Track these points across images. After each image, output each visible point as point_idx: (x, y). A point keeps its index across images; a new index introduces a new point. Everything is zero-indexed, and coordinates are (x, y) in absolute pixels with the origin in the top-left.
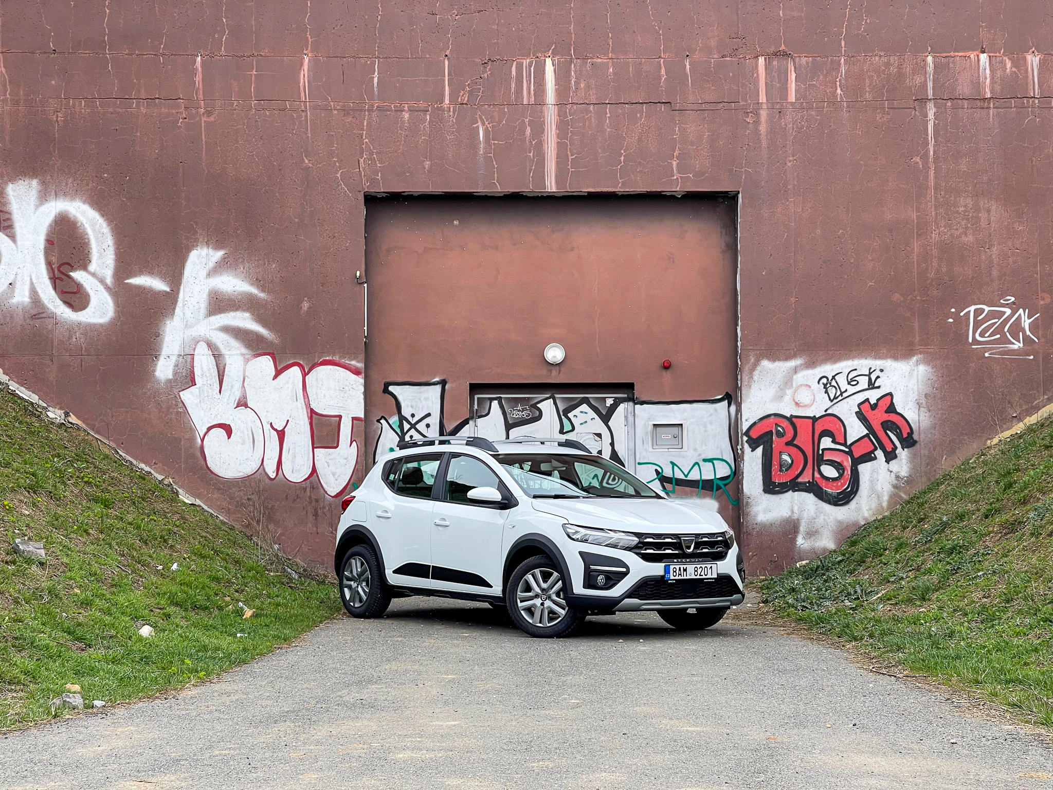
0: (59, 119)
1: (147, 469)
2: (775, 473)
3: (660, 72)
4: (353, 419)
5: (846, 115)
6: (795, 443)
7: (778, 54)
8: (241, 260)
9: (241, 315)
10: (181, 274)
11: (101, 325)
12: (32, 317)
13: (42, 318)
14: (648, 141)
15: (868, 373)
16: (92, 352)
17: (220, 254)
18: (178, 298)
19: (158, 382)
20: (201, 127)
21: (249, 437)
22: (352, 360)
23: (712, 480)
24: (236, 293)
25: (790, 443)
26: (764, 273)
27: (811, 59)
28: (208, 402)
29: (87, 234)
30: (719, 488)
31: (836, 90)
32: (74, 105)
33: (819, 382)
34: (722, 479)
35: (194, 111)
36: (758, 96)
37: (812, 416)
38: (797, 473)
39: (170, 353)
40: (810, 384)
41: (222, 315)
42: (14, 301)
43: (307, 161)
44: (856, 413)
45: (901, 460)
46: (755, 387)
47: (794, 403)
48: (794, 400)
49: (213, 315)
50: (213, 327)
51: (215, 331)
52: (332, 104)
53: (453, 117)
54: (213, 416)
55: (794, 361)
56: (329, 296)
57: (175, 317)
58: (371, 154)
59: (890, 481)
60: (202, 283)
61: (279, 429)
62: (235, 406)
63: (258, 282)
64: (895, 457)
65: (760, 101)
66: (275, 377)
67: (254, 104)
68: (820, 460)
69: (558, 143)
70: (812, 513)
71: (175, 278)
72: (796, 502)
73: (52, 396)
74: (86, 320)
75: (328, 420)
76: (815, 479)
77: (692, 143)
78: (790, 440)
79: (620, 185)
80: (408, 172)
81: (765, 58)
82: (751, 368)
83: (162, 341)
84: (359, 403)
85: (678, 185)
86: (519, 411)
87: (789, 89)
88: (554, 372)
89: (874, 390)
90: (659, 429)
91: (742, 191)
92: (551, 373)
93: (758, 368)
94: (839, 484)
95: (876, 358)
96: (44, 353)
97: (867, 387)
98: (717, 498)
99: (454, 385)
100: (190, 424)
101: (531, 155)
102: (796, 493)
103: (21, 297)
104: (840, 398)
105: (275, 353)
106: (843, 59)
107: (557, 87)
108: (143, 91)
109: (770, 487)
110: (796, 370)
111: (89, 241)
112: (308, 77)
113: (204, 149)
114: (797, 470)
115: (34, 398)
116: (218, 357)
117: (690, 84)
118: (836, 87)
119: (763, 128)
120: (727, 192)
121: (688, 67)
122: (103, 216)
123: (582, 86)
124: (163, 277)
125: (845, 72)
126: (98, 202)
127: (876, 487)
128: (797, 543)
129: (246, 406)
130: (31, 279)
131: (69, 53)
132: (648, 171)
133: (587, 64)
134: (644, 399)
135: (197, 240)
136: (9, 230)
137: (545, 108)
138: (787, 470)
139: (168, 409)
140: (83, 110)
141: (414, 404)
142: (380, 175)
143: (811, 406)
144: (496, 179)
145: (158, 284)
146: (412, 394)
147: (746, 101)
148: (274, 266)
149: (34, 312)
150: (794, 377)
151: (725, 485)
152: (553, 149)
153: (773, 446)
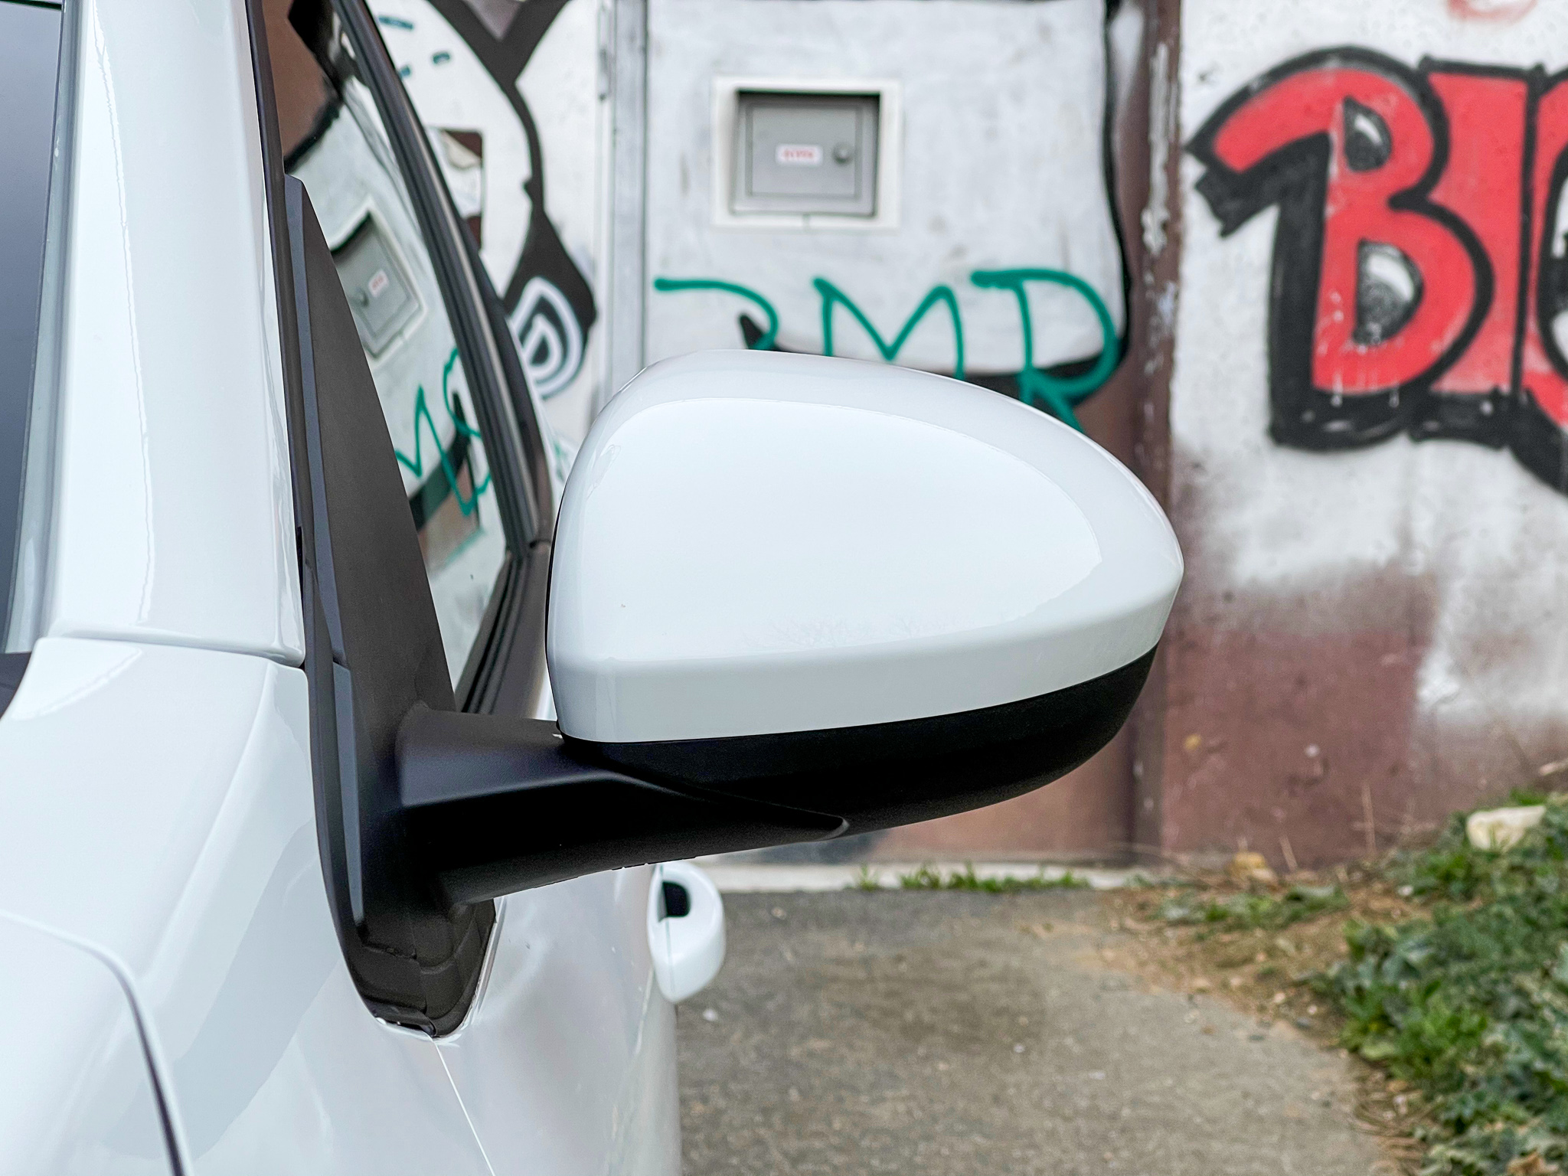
2: (1332, 350)
6: (1437, 196)
23: (1012, 376)
25: (1412, 201)
34: (1063, 371)
37: (1527, 63)
38: (1439, 346)
68: (1551, 289)
70: (1502, 547)
72: (1428, 490)
76: (1527, 381)
78: (1412, 182)
90: (766, 119)
102: (1429, 447)
109: (1305, 416)
128: (1423, 693)
138: (1389, 333)
143: (1527, 16)
151: (1076, 401)
153: (1330, 210)
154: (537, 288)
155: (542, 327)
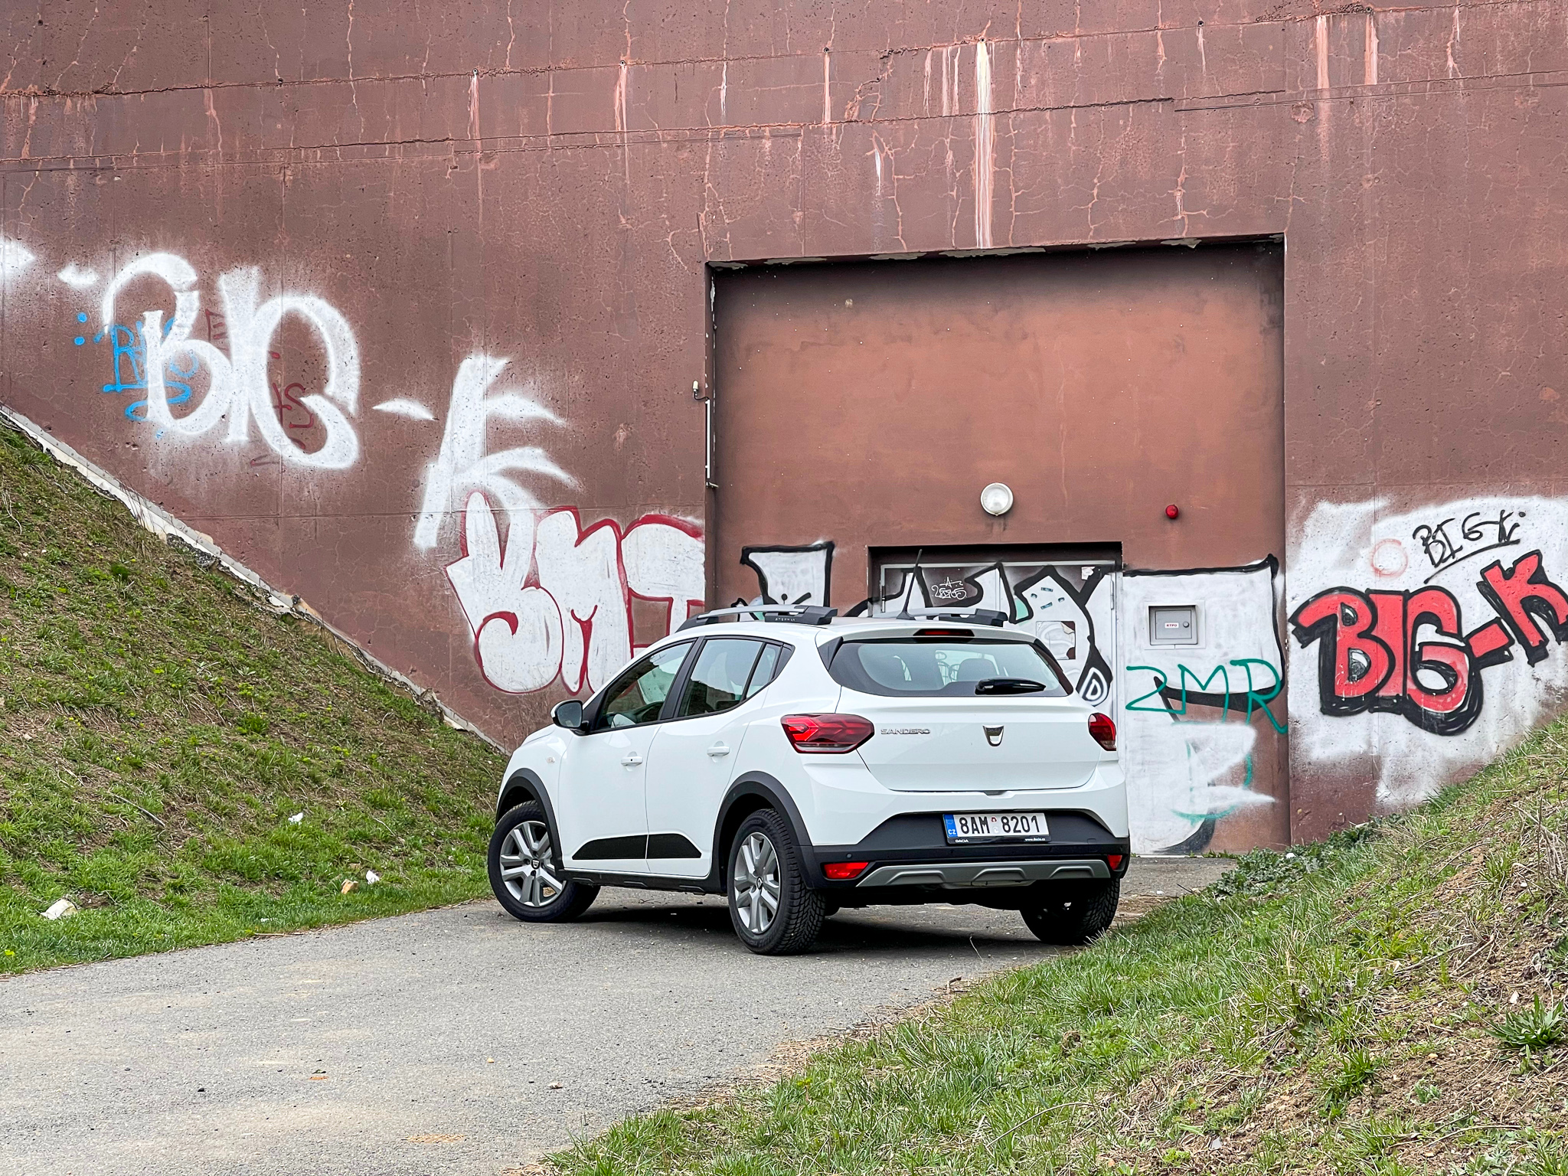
0: (287, 178)
1: (403, 679)
2: (1341, 683)
3: (1155, 51)
4: (690, 603)
5: (1463, 101)
6: (1373, 633)
7: (1349, 9)
8: (530, 371)
9: (531, 452)
10: (449, 394)
11: (341, 472)
12: (251, 462)
13: (264, 463)
14: (1136, 161)
15: (1498, 519)
16: (329, 508)
17: (501, 363)
18: (444, 429)
19: (417, 551)
20: (477, 179)
21: (541, 631)
22: (686, 515)
23: (1245, 694)
24: (523, 420)
25: (1365, 635)
26: (1323, 363)
27: (1403, 14)
28: (484, 581)
29: (323, 342)
30: (1256, 706)
31: (1447, 61)
32: (307, 157)
33: (1414, 536)
34: (1262, 692)
35: (467, 156)
36: (1316, 79)
37: (1403, 589)
38: (1377, 682)
39: (433, 509)
40: (1400, 539)
41: (505, 453)
42: (228, 440)
43: (624, 221)
44: (1478, 584)
45: (1555, 660)
46: (1307, 546)
47: (1372, 569)
48: (1372, 565)
49: (493, 452)
50: (492, 471)
51: (494, 477)
52: (660, 133)
53: (837, 143)
54: (491, 601)
55: (1372, 503)
56: (655, 421)
57: (440, 458)
58: (716, 204)
59: (1537, 695)
60: (477, 407)
61: (584, 619)
62: (522, 586)
63: (556, 403)
64: (1546, 655)
65: (1319, 87)
66: (578, 543)
67: (551, 142)
68: (1415, 661)
69: (995, 172)
70: (1403, 746)
71: (440, 401)
72: (1376, 728)
73: (278, 574)
74: (321, 465)
75: (653, 605)
76: (1408, 692)
77: (1207, 162)
78: (1365, 628)
79: (1091, 234)
80: (770, 229)
81: (1328, 18)
82: (1300, 514)
83: (423, 492)
84: (698, 579)
85: (1184, 229)
86: (948, 588)
87: (1367, 65)
88: (997, 528)
89: (1509, 546)
90: (1160, 615)
91: (1288, 232)
92: (992, 529)
93: (1314, 515)
94: (1449, 700)
95: (1512, 495)
96: (266, 513)
97: (1497, 542)
98: (1254, 723)
99: (845, 550)
100: (461, 613)
101: (954, 193)
102: (1376, 714)
103: (237, 435)
104: (1451, 560)
105: (579, 506)
106: (1457, 11)
107: (994, 86)
108: (398, 130)
109: (1333, 705)
110: (1375, 517)
111: (326, 352)
112: (627, 95)
113: (481, 211)
114: (1378, 678)
115: (254, 579)
116: (498, 514)
117: (1204, 68)
118: (1446, 56)
119: (1323, 130)
120: (1266, 236)
121: (1201, 40)
122: (344, 314)
123: (1033, 82)
124: (424, 399)
125: (1462, 31)
126: (339, 295)
127: (1511, 705)
128: (1378, 795)
129: (538, 586)
130: (250, 409)
131: (300, 83)
132: (1136, 210)
133: (1040, 47)
134: (1137, 566)
135: (470, 344)
136: (221, 340)
137: (975, 120)
138: (1360, 678)
139: (431, 589)
140: (318, 165)
141: (786, 579)
142: (728, 236)
143: (1401, 574)
144: (900, 233)
145: (416, 410)
146: (784, 565)
147: (1296, 88)
148: (577, 377)
149: (253, 455)
150: (1373, 529)
151: (1267, 702)
152: (987, 182)
153: (1338, 639)
154: (1093, 670)
155: (1094, 682)
